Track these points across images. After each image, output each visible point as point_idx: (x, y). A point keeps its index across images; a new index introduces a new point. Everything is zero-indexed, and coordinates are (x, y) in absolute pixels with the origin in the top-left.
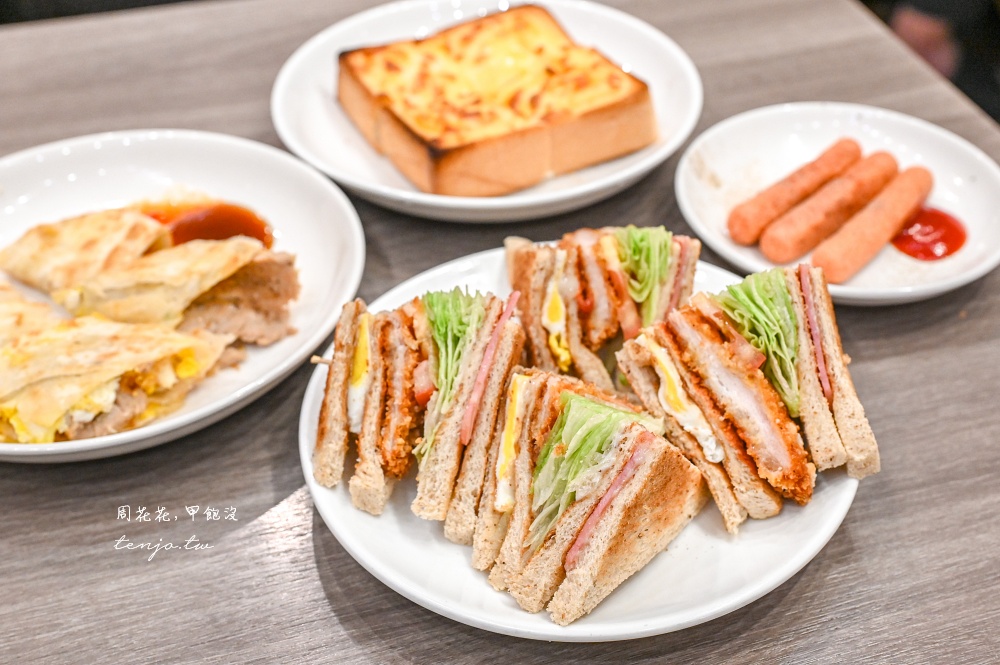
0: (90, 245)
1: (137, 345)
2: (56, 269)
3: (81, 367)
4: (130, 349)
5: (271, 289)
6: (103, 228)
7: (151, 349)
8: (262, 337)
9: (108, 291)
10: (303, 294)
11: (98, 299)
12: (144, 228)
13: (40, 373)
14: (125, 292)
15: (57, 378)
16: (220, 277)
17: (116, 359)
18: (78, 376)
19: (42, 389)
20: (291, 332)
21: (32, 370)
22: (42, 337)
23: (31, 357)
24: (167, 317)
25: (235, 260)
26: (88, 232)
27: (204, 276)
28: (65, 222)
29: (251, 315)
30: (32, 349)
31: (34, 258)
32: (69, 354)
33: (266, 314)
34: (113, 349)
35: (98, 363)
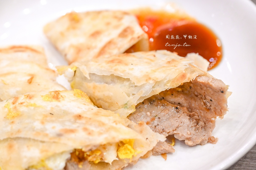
0: (96, 34)
1: (92, 128)
2: (72, 46)
3: (47, 135)
4: (85, 129)
5: (205, 104)
6: (108, 24)
7: (100, 134)
8: (189, 139)
9: (92, 75)
12: (133, 32)
13: (19, 131)
15: (29, 139)
16: (169, 86)
17: (72, 135)
18: (43, 142)
19: (16, 145)
20: (211, 140)
21: (15, 127)
22: (32, 102)
23: (19, 115)
26: (99, 24)
28: (88, 14)
29: (186, 120)
30: (23, 109)
31: (62, 34)
32: (43, 123)
33: (198, 121)
34: (74, 126)
35: (59, 135)
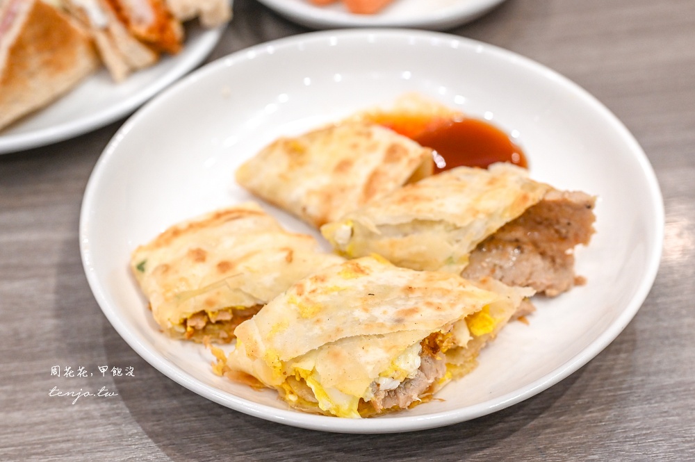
0: (343, 166)
1: (436, 300)
2: (310, 193)
3: (382, 325)
4: (429, 304)
5: (557, 231)
6: (355, 146)
7: (453, 305)
8: (550, 287)
9: (380, 226)
10: (595, 240)
11: (370, 235)
12: (406, 152)
13: (338, 330)
14: (400, 229)
15: (359, 337)
16: (508, 218)
17: (417, 317)
18: (380, 336)
19: (343, 350)
20: (579, 282)
21: (328, 326)
22: (329, 284)
23: (323, 309)
24: (450, 260)
25: (525, 198)
26: (339, 150)
27: (490, 215)
28: (312, 136)
29: (538, 261)
30: (320, 299)
31: (283, 177)
32: (366, 310)
33: (553, 260)
34: (410, 304)
35: (399, 321)
